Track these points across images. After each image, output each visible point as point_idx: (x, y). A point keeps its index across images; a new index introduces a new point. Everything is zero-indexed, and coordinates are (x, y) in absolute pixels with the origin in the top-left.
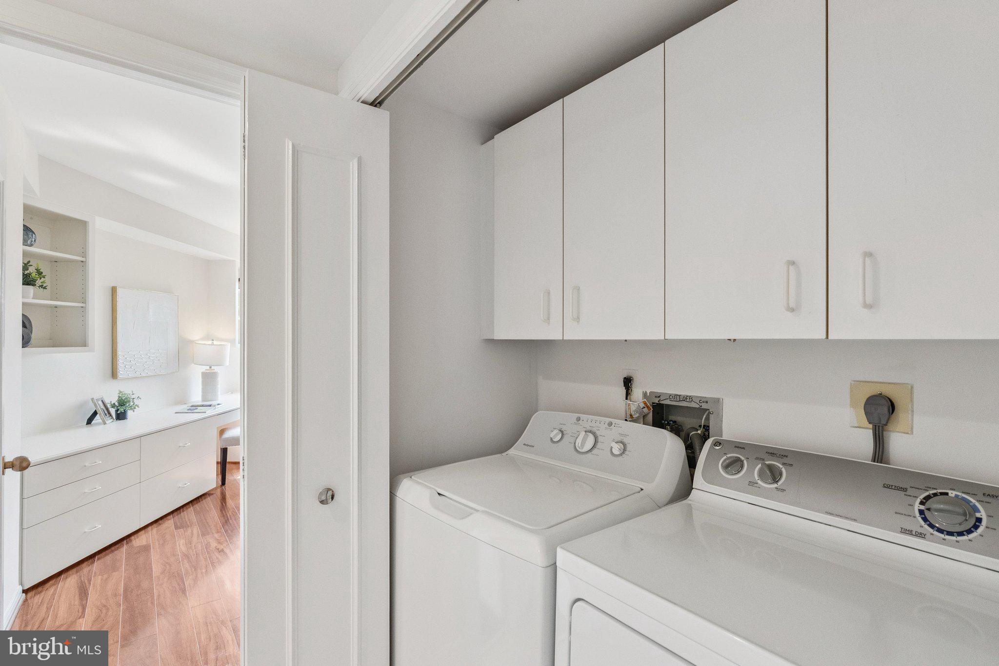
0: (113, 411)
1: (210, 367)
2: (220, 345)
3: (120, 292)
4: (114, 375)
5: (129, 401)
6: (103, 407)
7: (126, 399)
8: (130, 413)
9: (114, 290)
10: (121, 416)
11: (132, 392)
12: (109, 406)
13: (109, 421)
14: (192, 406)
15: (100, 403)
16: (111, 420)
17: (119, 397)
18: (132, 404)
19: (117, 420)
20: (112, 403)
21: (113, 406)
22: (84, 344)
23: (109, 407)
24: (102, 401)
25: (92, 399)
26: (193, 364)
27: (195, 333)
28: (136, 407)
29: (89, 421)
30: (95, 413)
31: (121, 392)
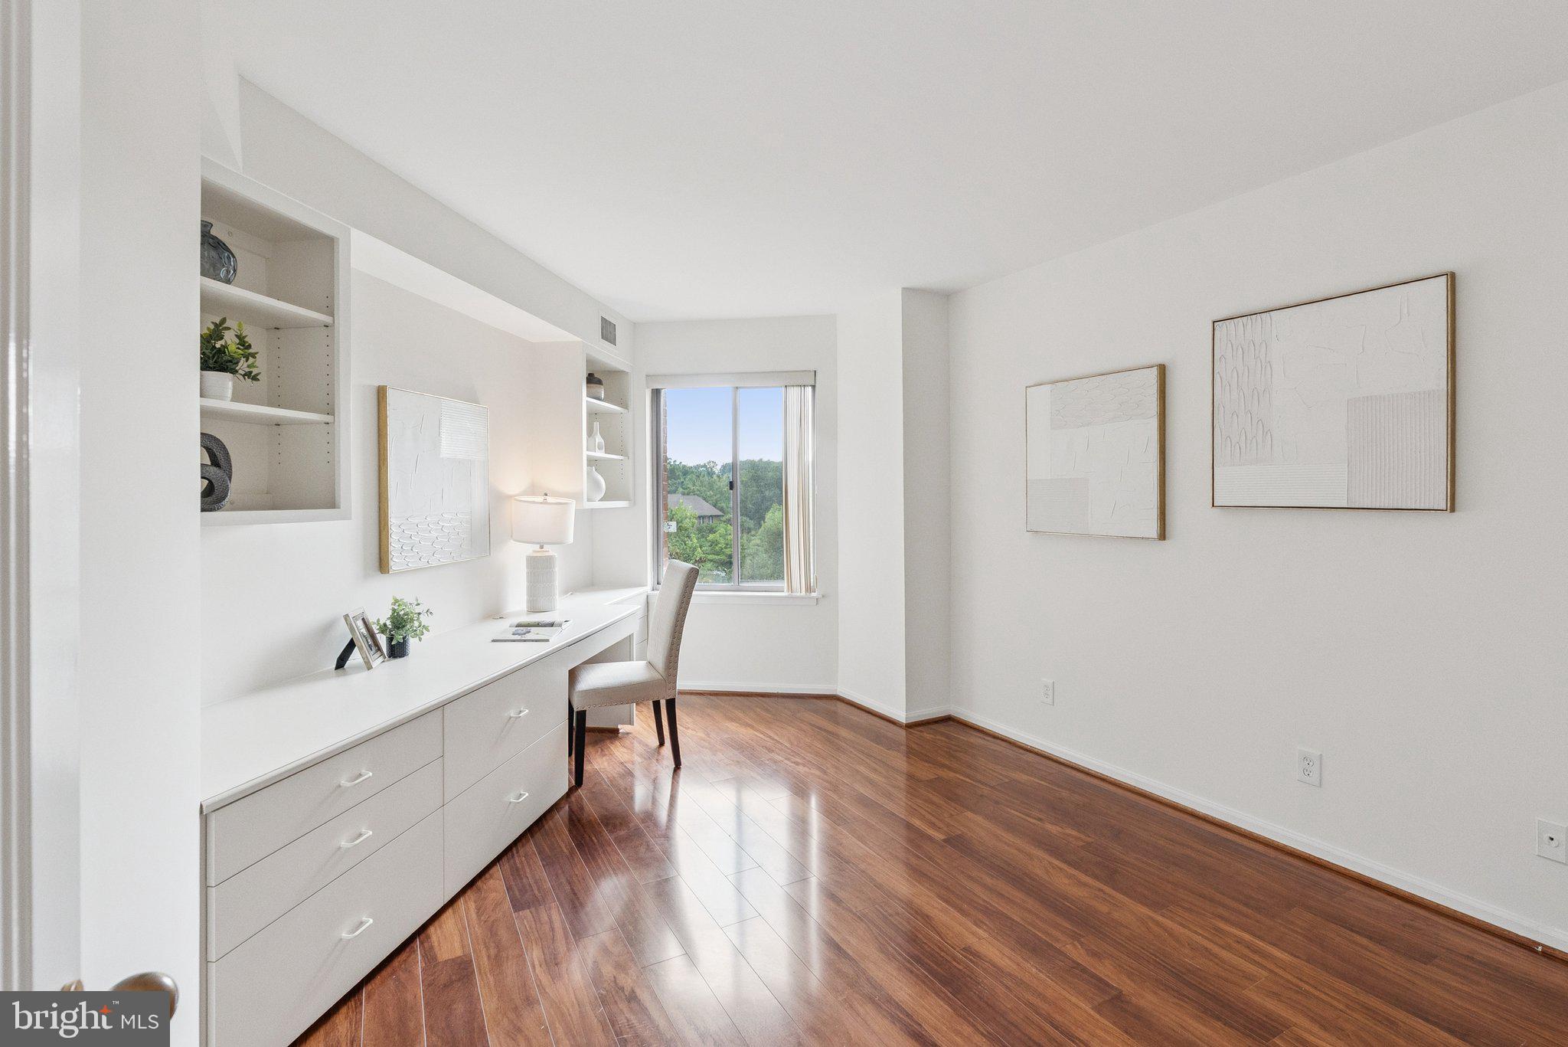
0: (382, 640)
1: (542, 547)
2: (556, 504)
3: (391, 396)
4: (382, 564)
5: (412, 620)
6: (364, 631)
7: (406, 614)
8: (412, 643)
9: (381, 393)
10: (397, 650)
11: (417, 600)
12: (375, 628)
13: (377, 661)
14: (519, 625)
15: (360, 623)
16: (381, 659)
17: (394, 610)
18: (416, 624)
19: (390, 657)
20: (382, 623)
21: (383, 629)
22: (332, 504)
23: (376, 631)
24: (363, 619)
25: (346, 617)
26: (512, 541)
27: (513, 483)
28: (424, 631)
29: (341, 663)
30: (351, 645)
31: (396, 601)
